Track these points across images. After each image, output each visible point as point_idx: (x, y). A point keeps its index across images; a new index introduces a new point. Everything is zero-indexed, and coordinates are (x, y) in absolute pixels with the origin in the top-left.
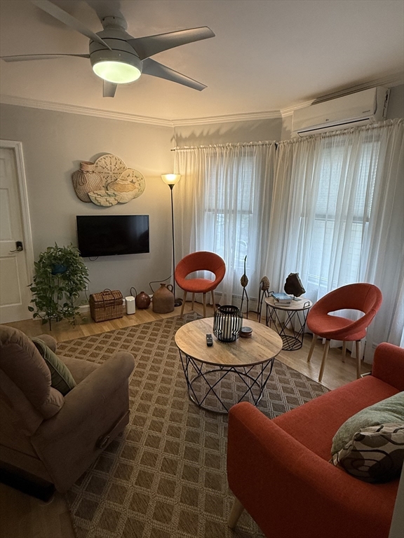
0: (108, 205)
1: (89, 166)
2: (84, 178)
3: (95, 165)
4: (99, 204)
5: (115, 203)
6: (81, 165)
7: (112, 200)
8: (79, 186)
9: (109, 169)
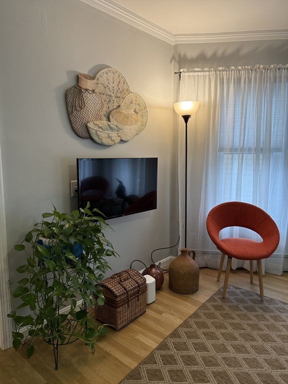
0: (111, 143)
1: (89, 81)
2: (82, 100)
3: (95, 81)
4: (99, 142)
5: (117, 140)
6: (78, 79)
7: (114, 135)
8: (75, 112)
9: (111, 88)
